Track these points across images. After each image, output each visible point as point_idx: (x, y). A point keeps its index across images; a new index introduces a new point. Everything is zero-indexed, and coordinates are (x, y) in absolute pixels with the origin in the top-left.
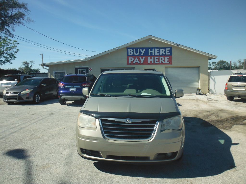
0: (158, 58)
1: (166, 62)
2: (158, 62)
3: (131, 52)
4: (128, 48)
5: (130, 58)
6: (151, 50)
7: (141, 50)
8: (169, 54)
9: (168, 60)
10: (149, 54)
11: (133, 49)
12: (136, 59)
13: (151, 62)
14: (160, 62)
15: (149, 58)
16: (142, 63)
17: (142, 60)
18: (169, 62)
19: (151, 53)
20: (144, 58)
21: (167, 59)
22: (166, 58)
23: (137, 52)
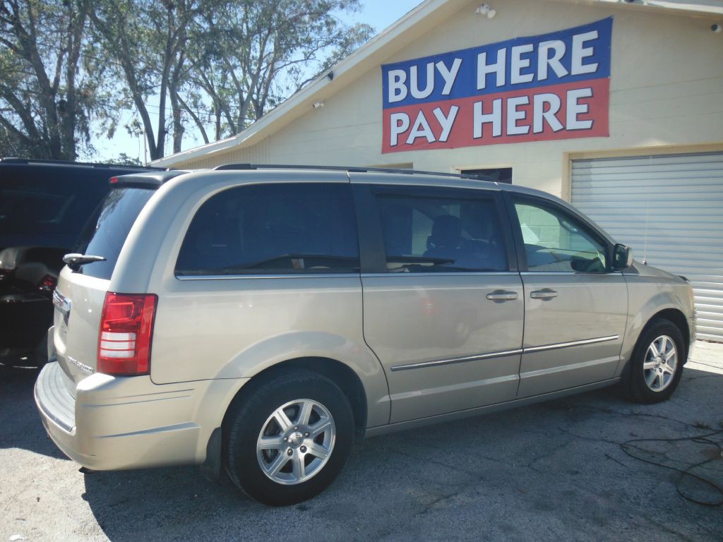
0: (524, 100)
1: (572, 124)
2: (525, 130)
3: (401, 85)
4: (386, 69)
5: (394, 118)
6: (491, 60)
7: (441, 66)
8: (592, 68)
9: (584, 108)
10: (481, 84)
11: (405, 66)
12: (421, 119)
13: (487, 126)
14: (538, 127)
15: (478, 107)
16: (444, 137)
17: (446, 124)
18: (587, 124)
19: (491, 77)
20: (454, 110)
21: (580, 101)
22: (572, 95)
23: (422, 86)
